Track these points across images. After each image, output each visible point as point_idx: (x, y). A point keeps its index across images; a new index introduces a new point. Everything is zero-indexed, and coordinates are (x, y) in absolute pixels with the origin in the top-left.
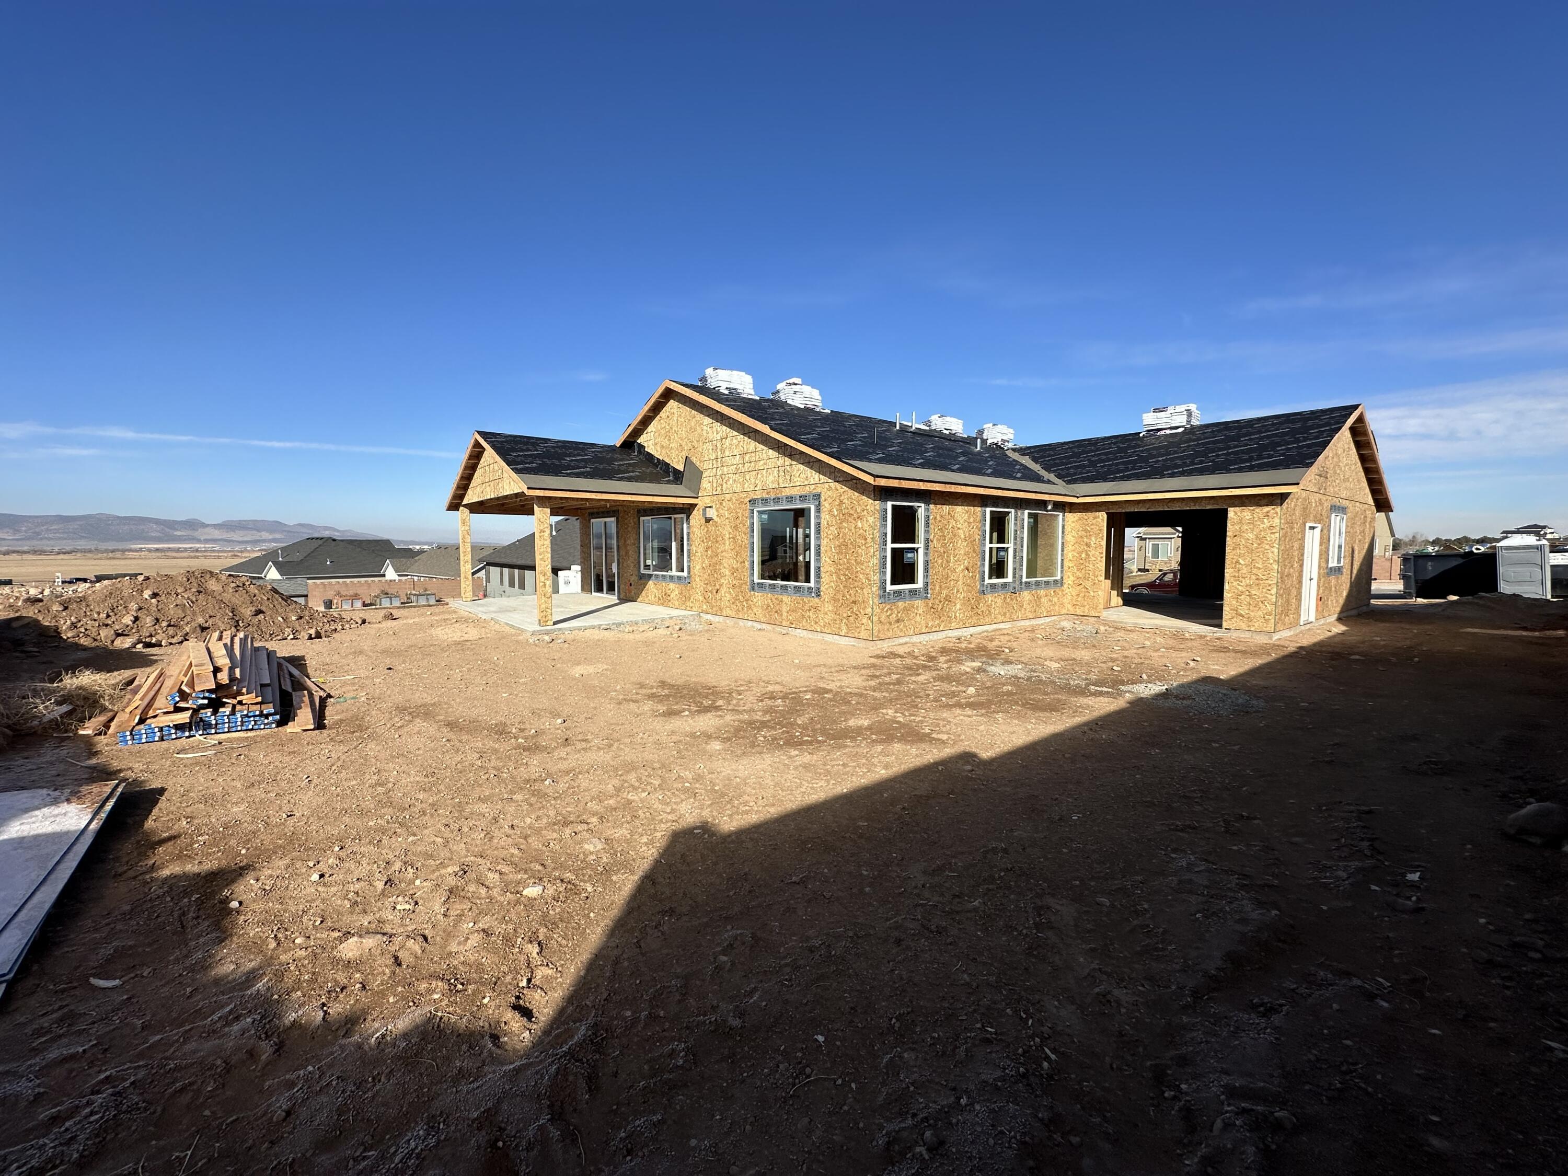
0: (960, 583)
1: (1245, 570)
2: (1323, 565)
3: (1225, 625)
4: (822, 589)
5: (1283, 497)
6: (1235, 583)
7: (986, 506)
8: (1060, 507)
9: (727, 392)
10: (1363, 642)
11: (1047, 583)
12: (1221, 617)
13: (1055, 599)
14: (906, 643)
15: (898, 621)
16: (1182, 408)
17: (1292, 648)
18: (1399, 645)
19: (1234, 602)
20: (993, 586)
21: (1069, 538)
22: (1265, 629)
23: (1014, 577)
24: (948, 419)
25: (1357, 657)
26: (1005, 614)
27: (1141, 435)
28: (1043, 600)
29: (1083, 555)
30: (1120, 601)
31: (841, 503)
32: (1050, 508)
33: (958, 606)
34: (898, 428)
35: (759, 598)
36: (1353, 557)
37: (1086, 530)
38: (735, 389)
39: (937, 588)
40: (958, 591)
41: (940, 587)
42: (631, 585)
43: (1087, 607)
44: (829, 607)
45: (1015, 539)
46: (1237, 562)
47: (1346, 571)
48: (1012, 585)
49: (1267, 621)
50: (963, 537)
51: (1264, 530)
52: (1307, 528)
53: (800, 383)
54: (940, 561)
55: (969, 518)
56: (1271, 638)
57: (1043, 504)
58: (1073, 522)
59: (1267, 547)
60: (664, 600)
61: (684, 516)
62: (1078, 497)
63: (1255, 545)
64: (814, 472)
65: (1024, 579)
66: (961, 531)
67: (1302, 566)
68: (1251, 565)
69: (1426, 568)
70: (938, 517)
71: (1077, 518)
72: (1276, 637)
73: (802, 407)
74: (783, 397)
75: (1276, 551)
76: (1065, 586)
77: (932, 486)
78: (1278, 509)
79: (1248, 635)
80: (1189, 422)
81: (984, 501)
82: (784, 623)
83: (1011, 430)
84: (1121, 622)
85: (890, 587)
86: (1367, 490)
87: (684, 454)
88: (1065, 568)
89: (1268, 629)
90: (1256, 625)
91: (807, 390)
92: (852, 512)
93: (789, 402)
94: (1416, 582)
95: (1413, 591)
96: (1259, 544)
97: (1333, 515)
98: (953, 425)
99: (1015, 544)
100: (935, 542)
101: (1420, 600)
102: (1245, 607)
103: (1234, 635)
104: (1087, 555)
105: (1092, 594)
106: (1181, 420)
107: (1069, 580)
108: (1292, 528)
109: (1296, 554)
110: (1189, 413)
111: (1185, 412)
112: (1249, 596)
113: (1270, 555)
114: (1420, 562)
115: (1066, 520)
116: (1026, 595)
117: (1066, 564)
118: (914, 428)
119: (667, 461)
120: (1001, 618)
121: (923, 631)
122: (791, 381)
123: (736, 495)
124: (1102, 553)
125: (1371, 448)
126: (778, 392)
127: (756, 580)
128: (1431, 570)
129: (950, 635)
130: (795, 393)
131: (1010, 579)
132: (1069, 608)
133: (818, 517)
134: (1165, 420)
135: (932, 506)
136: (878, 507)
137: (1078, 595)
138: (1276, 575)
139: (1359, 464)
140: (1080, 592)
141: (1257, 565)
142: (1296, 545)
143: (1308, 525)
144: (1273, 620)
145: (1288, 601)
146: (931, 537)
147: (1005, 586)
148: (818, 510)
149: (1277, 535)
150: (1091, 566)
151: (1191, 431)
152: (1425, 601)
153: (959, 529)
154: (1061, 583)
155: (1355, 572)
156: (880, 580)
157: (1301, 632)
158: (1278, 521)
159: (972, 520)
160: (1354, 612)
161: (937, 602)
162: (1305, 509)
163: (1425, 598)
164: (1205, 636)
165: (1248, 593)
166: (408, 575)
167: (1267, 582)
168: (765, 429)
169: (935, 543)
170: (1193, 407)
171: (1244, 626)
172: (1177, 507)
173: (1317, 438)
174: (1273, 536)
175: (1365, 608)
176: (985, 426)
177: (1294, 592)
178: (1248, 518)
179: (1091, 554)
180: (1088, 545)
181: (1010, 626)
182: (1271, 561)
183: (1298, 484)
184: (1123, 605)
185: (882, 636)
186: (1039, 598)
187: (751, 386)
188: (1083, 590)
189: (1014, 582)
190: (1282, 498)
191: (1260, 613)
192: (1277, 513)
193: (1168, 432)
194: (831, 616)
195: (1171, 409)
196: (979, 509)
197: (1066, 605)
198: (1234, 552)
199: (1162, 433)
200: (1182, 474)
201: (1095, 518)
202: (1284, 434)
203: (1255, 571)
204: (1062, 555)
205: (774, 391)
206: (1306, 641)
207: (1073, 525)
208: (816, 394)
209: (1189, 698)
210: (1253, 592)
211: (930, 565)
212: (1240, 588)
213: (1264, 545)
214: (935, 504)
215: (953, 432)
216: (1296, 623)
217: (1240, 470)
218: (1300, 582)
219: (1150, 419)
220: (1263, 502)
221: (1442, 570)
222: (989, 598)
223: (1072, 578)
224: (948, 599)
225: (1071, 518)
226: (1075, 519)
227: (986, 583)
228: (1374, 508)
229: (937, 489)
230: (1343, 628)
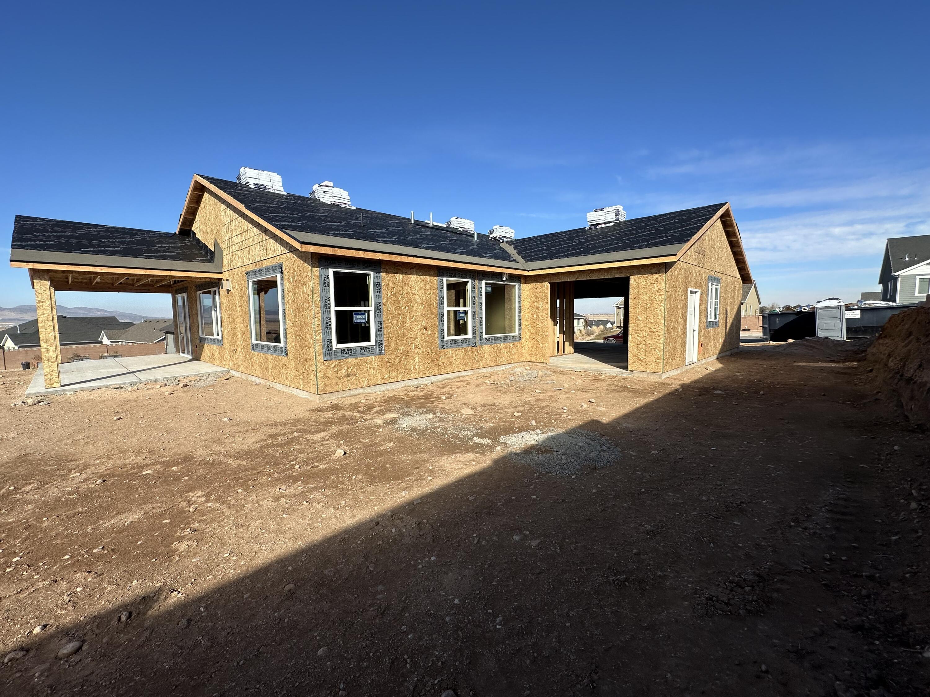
0: (418, 340)
1: (642, 325)
2: (703, 320)
3: (630, 367)
4: (288, 348)
5: (667, 267)
6: (636, 335)
7: (443, 276)
8: (514, 278)
9: (253, 187)
10: (727, 378)
11: (506, 338)
12: (626, 361)
13: (515, 351)
14: (359, 394)
15: (348, 375)
16: (611, 208)
17: (675, 385)
19: (635, 350)
20: (453, 342)
21: (526, 303)
22: (656, 371)
23: (474, 333)
24: (463, 220)
25: (719, 392)
26: (466, 364)
27: (586, 229)
28: (503, 351)
29: (535, 316)
30: (572, 349)
31: (294, 271)
32: (504, 279)
33: (417, 359)
34: (413, 222)
35: (257, 356)
36: (727, 314)
37: (536, 297)
39: (393, 345)
40: (416, 347)
41: (396, 344)
42: (196, 347)
43: (539, 355)
44: (292, 364)
45: (474, 303)
46: (637, 318)
47: (721, 324)
48: (472, 341)
49: (658, 364)
50: (419, 301)
51: (655, 292)
52: (689, 292)
53: (332, 185)
54: (394, 322)
55: (425, 285)
56: (660, 378)
57: (499, 276)
58: (528, 291)
59: (657, 306)
60: (212, 359)
61: (216, 289)
62: (528, 271)
63: (649, 305)
64: (278, 244)
65: (484, 336)
66: (417, 297)
67: (685, 321)
68: (646, 321)
69: (775, 321)
70: (391, 285)
71: (530, 287)
72: (664, 376)
73: (329, 203)
74: (317, 196)
75: (663, 309)
76: (523, 340)
78: (664, 276)
79: (645, 375)
80: (617, 218)
81: (441, 271)
82: (271, 378)
83: (512, 231)
84: (561, 367)
85: (335, 346)
86: (736, 268)
87: (214, 237)
88: (523, 326)
89: (659, 370)
90: (650, 367)
91: (337, 191)
92: (300, 279)
93: (321, 200)
94: (770, 331)
95: (768, 337)
96: (651, 304)
97: (710, 284)
98: (468, 225)
99: (473, 307)
100: (388, 305)
101: (772, 343)
102: (642, 353)
103: (636, 375)
104: (538, 316)
105: (541, 345)
106: (611, 217)
107: (526, 335)
108: (676, 292)
109: (680, 311)
110: (617, 213)
111: (614, 211)
112: (646, 344)
113: (659, 312)
114: (772, 318)
115: (522, 288)
116: (487, 348)
117: (523, 323)
118: (431, 225)
119: (207, 244)
120: (461, 367)
121: (379, 382)
122: (324, 184)
123: (240, 269)
124: (547, 314)
125: (737, 237)
126: (314, 192)
127: (254, 341)
128: (778, 323)
129: (409, 384)
130: (324, 192)
131: (470, 335)
132: (527, 357)
133: (282, 285)
134: (601, 217)
135: (383, 274)
136: (317, 273)
137: (532, 347)
138: (663, 328)
139: (729, 248)
140: (534, 344)
141: (650, 320)
142: (680, 305)
143: (689, 290)
144: (662, 364)
145: (674, 348)
146: (384, 301)
147: (464, 341)
148: (282, 279)
149: (663, 296)
150: (540, 324)
151: (618, 225)
152: (775, 343)
153: (414, 294)
154: (520, 337)
155: (728, 326)
156: (324, 340)
157: (686, 371)
158: (664, 285)
159: (428, 287)
160: (728, 353)
161: (394, 357)
162: (686, 278)
163: (774, 341)
164: (616, 377)
165: (644, 343)
166: (118, 342)
167: (657, 333)
168: (241, 207)
169: (388, 307)
170: (620, 208)
171: (642, 369)
172: (595, 277)
173: (696, 223)
174: (660, 297)
175: (736, 349)
176: (494, 227)
177: (679, 341)
178: (643, 283)
179: (540, 315)
180: (538, 308)
181: (472, 373)
182: (660, 317)
183: (676, 255)
185: (329, 389)
186: (499, 350)
187: (281, 184)
188: (536, 342)
189: (474, 338)
191: (653, 358)
192: (663, 279)
193: (603, 226)
194: (294, 372)
195: (606, 210)
196: (436, 278)
197: (525, 354)
198: (634, 311)
199: (600, 226)
200: (601, 252)
201: (542, 287)
203: (649, 325)
204: (519, 316)
205: (311, 191)
206: (687, 379)
207: (528, 293)
208: (345, 195)
210: (648, 342)
211: (384, 325)
212: (639, 338)
213: (654, 305)
214: (387, 272)
215: (467, 230)
216: (682, 363)
217: (640, 247)
218: (685, 333)
219: (593, 217)
220: (653, 271)
221: (785, 323)
222: (450, 351)
223: (528, 334)
224: (405, 354)
225: (526, 288)
226: (528, 289)
227: (445, 339)
228: (741, 281)
230: (719, 366)
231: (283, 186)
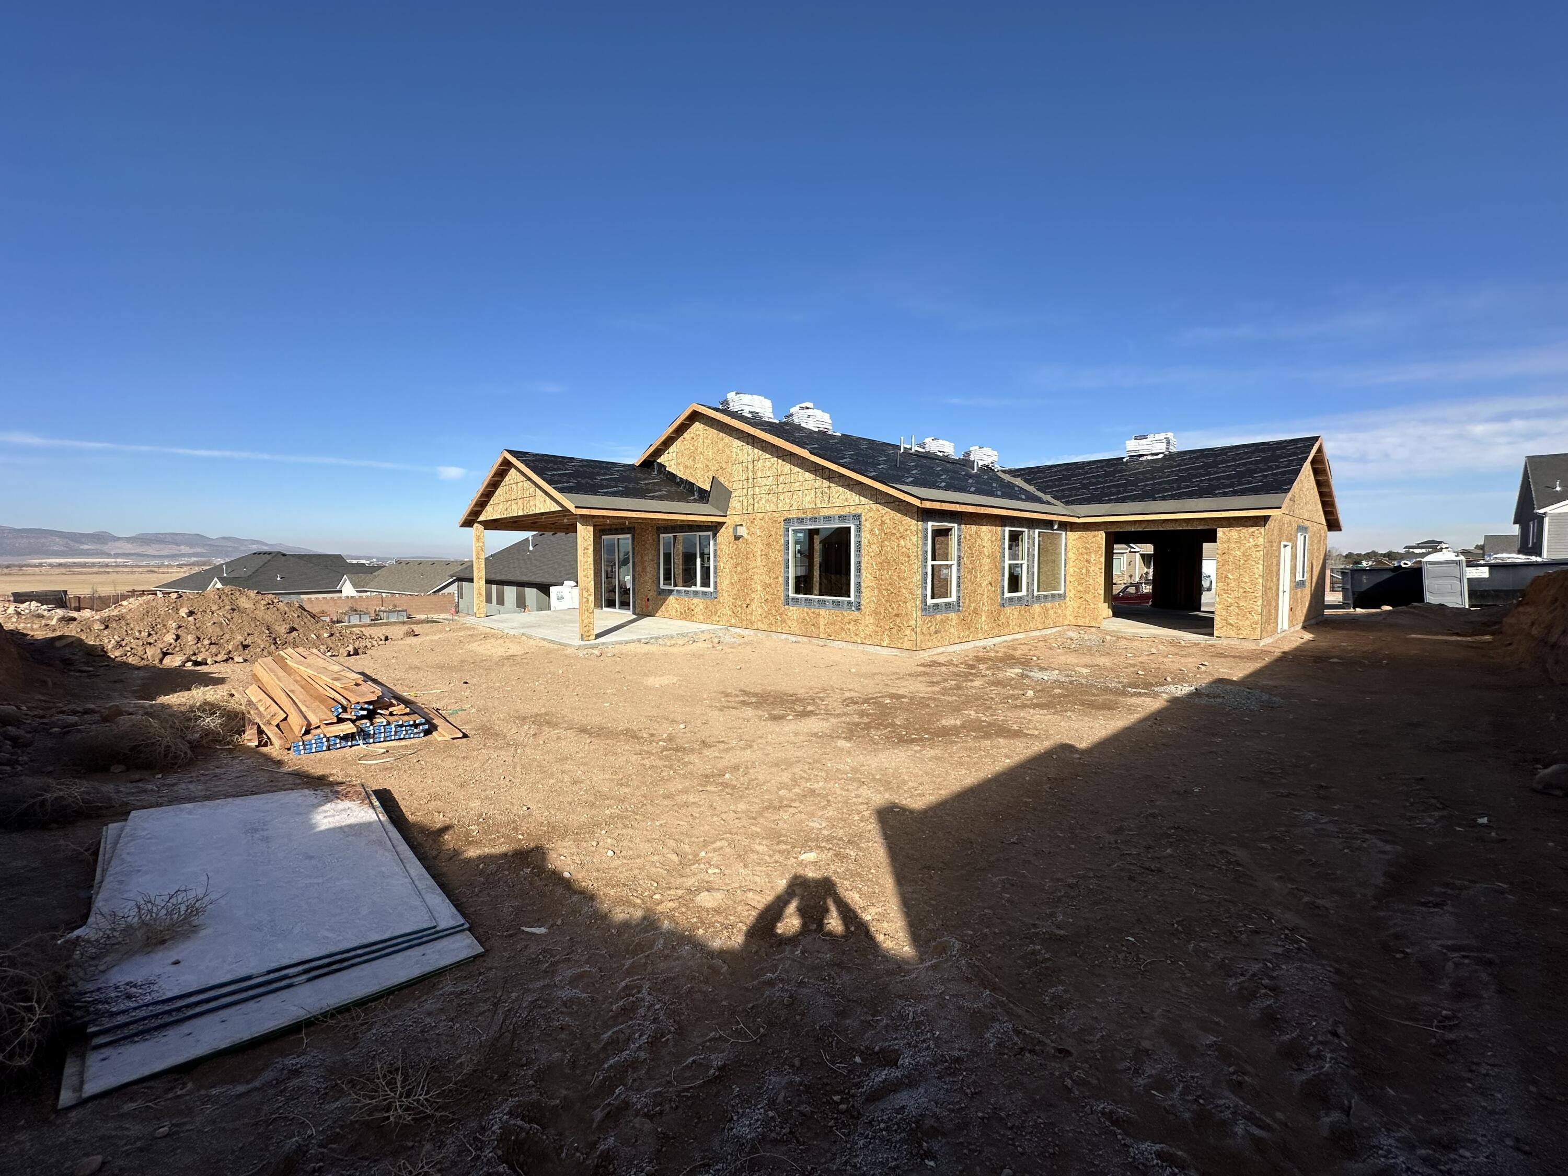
0: (985, 596)
1: (1233, 584)
2: (1293, 578)
3: (1216, 633)
4: (862, 602)
5: (1266, 519)
6: (1225, 596)
7: (1005, 526)
8: (1064, 526)
9: (750, 416)
10: (1334, 648)
11: (1053, 596)
12: (1213, 627)
13: (1060, 611)
14: (943, 653)
15: (936, 632)
16: (1162, 436)
17: (1277, 653)
18: (1365, 649)
19: (1224, 613)
20: (1011, 599)
21: (1070, 555)
22: (1252, 637)
23: (1028, 591)
24: (941, 441)
25: (1336, 660)
26: (1020, 625)
27: (1125, 460)
28: (1050, 612)
29: (1084, 571)
30: (1111, 613)
31: (883, 523)
32: (1056, 527)
33: (984, 618)
34: (902, 450)
35: (794, 612)
36: (1312, 571)
37: (1086, 548)
38: (757, 413)
39: (967, 601)
40: (983, 604)
41: (970, 600)
42: (648, 600)
43: (1089, 618)
44: (870, 620)
45: (1028, 556)
46: (1226, 577)
47: (1308, 584)
48: (1026, 598)
49: (1254, 629)
50: (987, 554)
51: (1250, 548)
52: (1282, 546)
53: (812, 407)
54: (969, 577)
55: (992, 537)
56: (1258, 645)
57: (1049, 524)
58: (1074, 540)
59: (1253, 563)
60: (687, 614)
61: (710, 533)
62: (1079, 517)
63: (1242, 562)
64: (854, 494)
65: (1036, 593)
66: (985, 549)
67: (1278, 580)
68: (1239, 580)
69: (1361, 581)
70: (968, 537)
71: (1077, 537)
72: (1262, 643)
73: (817, 430)
74: (796, 421)
75: (1261, 567)
76: (1068, 599)
77: (966, 508)
78: (1262, 530)
79: (1236, 642)
80: (1167, 449)
81: (1003, 521)
82: (822, 635)
83: (995, 453)
84: (1121, 632)
85: (930, 601)
86: (1321, 513)
87: (711, 475)
88: (1068, 583)
89: (1255, 637)
90: (1245, 633)
91: (819, 414)
92: (894, 531)
93: (803, 425)
94: (1353, 593)
95: (1351, 602)
96: (1246, 561)
97: (1299, 534)
98: (946, 448)
99: (1028, 560)
100: (965, 559)
101: (1359, 610)
102: (1234, 617)
103: (1225, 642)
104: (1088, 571)
105: (1092, 606)
106: (1161, 448)
107: (1071, 594)
108: (1272, 546)
109: (1274, 570)
110: (1168, 441)
111: (1165, 440)
112: (1238, 607)
113: (1256, 570)
114: (1356, 576)
115: (1068, 538)
116: (1036, 608)
117: (1068, 579)
118: (913, 451)
119: (691, 480)
120: (1017, 629)
121: (956, 641)
122: (804, 405)
123: (769, 514)
124: (1101, 569)
125: (1326, 475)
126: (792, 415)
127: (791, 594)
128: (1366, 582)
129: (977, 645)
130: (809, 416)
131: (1024, 593)
132: (1071, 619)
133: (858, 536)
134: (1146, 447)
135: (963, 526)
136: (920, 527)
137: (1079, 607)
138: (1261, 588)
139: (1316, 489)
140: (1081, 604)
141: (1244, 579)
142: (1275, 562)
143: (1283, 543)
144: (1259, 629)
145: (1269, 611)
146: (962, 555)
147: (1020, 598)
148: (859, 529)
149: (1262, 553)
150: (1091, 580)
151: (1170, 457)
152: (1364, 611)
153: (984, 547)
154: (1063, 596)
155: (1314, 585)
156: (922, 594)
157: (1279, 639)
158: (1262, 540)
159: (994, 539)
160: (1313, 621)
161: (967, 614)
162: (1280, 529)
163: (1363, 608)
164: (1199, 644)
165: (1236, 605)
166: (367, 591)
167: (1253, 594)
168: (805, 453)
169: (965, 560)
170: (1170, 435)
171: (1233, 634)
172: (1170, 527)
173: (1288, 466)
174: (1257, 553)
175: (1320, 617)
176: (971, 449)
177: (1273, 604)
178: (1235, 537)
179: (1091, 569)
180: (1088, 561)
181: (1024, 636)
182: (1257, 576)
183: (1280, 508)
184: (1114, 616)
185: (924, 646)
186: (1047, 610)
187: (771, 410)
188: (1084, 603)
189: (1028, 595)
190: (1263, 521)
191: (1248, 622)
192: (1261, 533)
193: (1149, 458)
194: (872, 628)
195: (1150, 437)
196: (1000, 528)
197: (1068, 617)
198: (1224, 568)
199: (1144, 458)
200: (1172, 497)
201: (1094, 536)
202: (1257, 462)
203: (1242, 585)
204: (1065, 570)
205: (787, 414)
206: (1287, 647)
207: (1073, 543)
208: (826, 417)
209: (1218, 696)
210: (1241, 604)
211: (962, 580)
212: (1229, 600)
213: (1249, 562)
214: (966, 524)
215: (945, 454)
216: (1275, 631)
217: (1225, 494)
218: (1278, 595)
219: (1132, 446)
220: (1248, 524)
221: (1375, 583)
222: (1008, 610)
223: (1073, 592)
224: (975, 611)
225: (1073, 536)
226: (1075, 538)
227: (1005, 597)
228: (1326, 527)
229: (970, 511)
230: (1308, 636)
231: (773, 412)
